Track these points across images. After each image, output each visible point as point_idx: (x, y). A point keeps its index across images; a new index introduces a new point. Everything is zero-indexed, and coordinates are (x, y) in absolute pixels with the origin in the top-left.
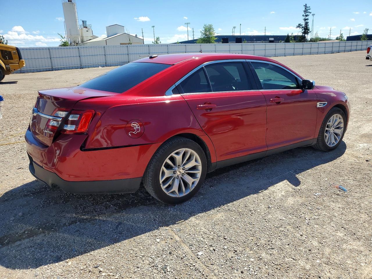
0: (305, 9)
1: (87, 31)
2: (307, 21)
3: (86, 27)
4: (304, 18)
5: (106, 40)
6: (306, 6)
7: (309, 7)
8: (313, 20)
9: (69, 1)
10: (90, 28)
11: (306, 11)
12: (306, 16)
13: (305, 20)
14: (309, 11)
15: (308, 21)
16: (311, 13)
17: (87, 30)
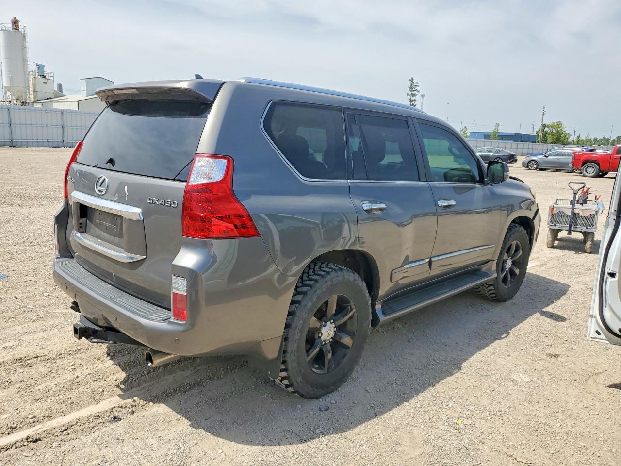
0: (412, 85)
1: (45, 83)
2: (413, 103)
3: (44, 77)
4: (409, 97)
5: (78, 101)
6: (412, 80)
7: (418, 83)
8: (422, 103)
9: (13, 29)
10: (49, 78)
11: (412, 88)
12: (414, 95)
13: (411, 101)
14: (416, 88)
15: (416, 103)
16: (419, 91)
17: (45, 81)
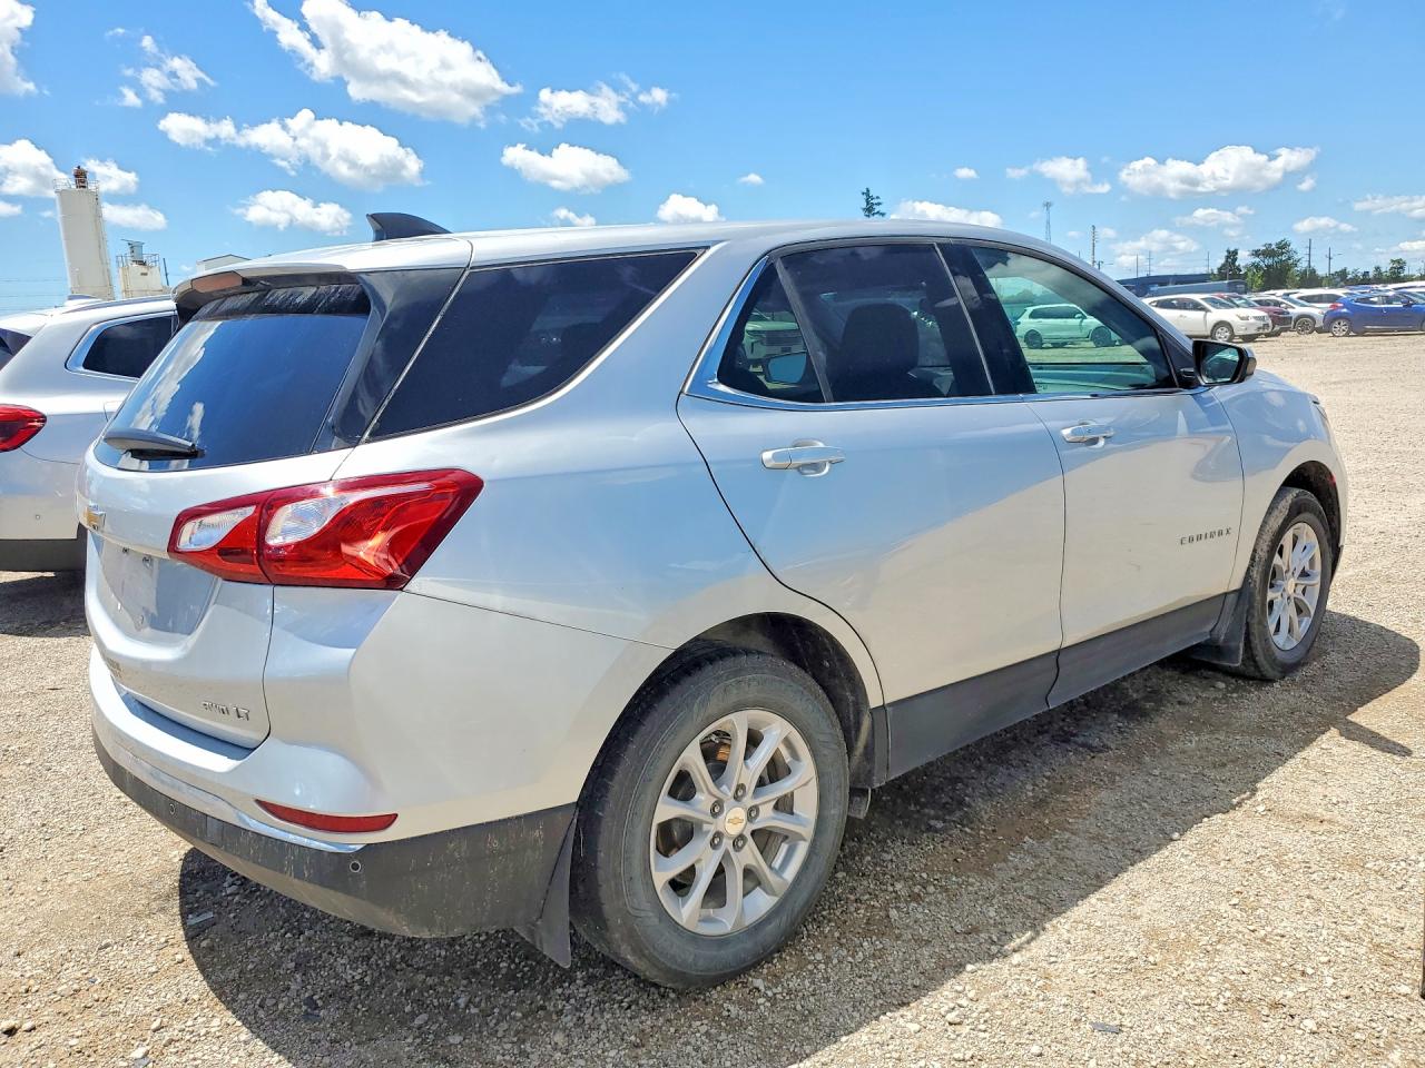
0: (868, 202)
1: (142, 274)
6: (867, 193)
9: (78, 187)
10: (153, 264)
11: (869, 210)
14: (877, 209)
17: (145, 271)
